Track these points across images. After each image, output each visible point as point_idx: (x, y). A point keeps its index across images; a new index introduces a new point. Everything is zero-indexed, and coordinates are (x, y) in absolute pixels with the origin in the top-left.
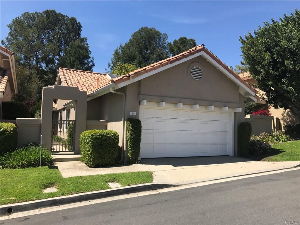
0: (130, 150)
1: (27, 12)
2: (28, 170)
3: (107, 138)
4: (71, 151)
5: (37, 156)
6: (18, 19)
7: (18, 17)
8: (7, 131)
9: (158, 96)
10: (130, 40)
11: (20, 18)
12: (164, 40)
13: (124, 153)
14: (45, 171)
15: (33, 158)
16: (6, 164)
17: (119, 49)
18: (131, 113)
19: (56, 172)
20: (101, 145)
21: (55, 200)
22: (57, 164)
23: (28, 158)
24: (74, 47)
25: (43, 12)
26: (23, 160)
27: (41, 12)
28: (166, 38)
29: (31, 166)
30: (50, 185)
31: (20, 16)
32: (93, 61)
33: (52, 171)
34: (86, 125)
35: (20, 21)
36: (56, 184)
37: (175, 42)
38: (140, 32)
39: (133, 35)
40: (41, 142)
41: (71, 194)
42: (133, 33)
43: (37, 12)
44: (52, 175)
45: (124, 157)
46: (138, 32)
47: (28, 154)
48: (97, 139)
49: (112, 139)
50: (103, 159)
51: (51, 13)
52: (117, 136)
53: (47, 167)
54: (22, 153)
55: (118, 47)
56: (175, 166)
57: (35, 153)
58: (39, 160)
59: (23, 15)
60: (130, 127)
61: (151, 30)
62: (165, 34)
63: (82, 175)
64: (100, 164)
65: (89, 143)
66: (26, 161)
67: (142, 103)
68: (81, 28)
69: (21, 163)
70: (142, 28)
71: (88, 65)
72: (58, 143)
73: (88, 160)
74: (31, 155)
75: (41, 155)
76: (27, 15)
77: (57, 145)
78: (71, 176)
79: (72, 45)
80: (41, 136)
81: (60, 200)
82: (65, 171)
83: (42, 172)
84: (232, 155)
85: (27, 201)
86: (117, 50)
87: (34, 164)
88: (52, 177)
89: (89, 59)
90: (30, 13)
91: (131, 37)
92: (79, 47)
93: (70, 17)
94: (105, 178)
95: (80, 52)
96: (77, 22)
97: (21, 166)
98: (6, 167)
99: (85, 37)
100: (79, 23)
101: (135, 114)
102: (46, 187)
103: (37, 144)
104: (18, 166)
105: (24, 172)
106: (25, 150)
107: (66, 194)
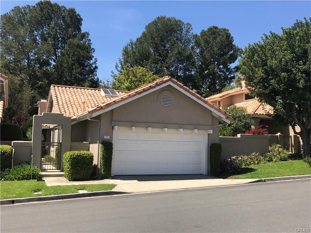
0: (103, 167)
1: (18, 7)
2: (23, 182)
3: (83, 158)
4: (58, 170)
5: (29, 172)
6: (7, 15)
7: (7, 13)
8: (7, 152)
9: (129, 122)
10: (144, 33)
11: (9, 14)
12: (187, 31)
13: (98, 171)
14: (35, 182)
15: (26, 173)
16: (6, 177)
17: (129, 46)
18: (105, 137)
19: (43, 183)
20: (78, 163)
21: (40, 198)
22: (44, 179)
23: (22, 173)
24: (72, 47)
25: (36, 4)
26: (19, 175)
27: (34, 5)
28: (189, 28)
29: (24, 179)
30: (38, 190)
31: (10, 11)
32: (96, 62)
33: (40, 182)
34: (71, 147)
35: (10, 18)
36: (42, 190)
37: (203, 33)
38: (155, 23)
39: (147, 27)
40: (32, 161)
41: (51, 195)
42: (147, 24)
43: (29, 5)
44: (39, 185)
45: (98, 174)
46: (153, 23)
47: (22, 170)
48: (75, 158)
49: (87, 158)
50: (80, 175)
51: (45, 4)
52: (91, 156)
53: (36, 180)
54: (18, 170)
55: (128, 44)
56: (139, 181)
57: (28, 169)
58: (31, 175)
59: (13, 10)
60: (103, 149)
61: (169, 20)
62: (188, 24)
63: (61, 185)
64: (78, 178)
65: (68, 162)
66: (21, 176)
67: (114, 128)
68: (81, 21)
69: (18, 177)
70: (159, 17)
71: (90, 68)
72: (49, 163)
73: (68, 175)
74: (25, 170)
75: (32, 171)
76: (17, 10)
77: (48, 165)
78: (52, 186)
79: (71, 44)
80: (32, 156)
81: (43, 198)
82: (50, 182)
83: (32, 183)
84: (205, 174)
85: (23, 197)
86: (126, 48)
87: (28, 177)
88: (39, 186)
89: (91, 61)
90: (21, 7)
91: (144, 30)
92: (79, 46)
93: (68, 8)
94: (77, 187)
95: (79, 52)
96: (77, 14)
97: (18, 179)
98: (7, 180)
99: (87, 31)
100: (79, 15)
101: (108, 137)
102: (35, 192)
103: (29, 163)
104: (16, 179)
105: (20, 183)
106: (20, 167)
107: (48, 195)
